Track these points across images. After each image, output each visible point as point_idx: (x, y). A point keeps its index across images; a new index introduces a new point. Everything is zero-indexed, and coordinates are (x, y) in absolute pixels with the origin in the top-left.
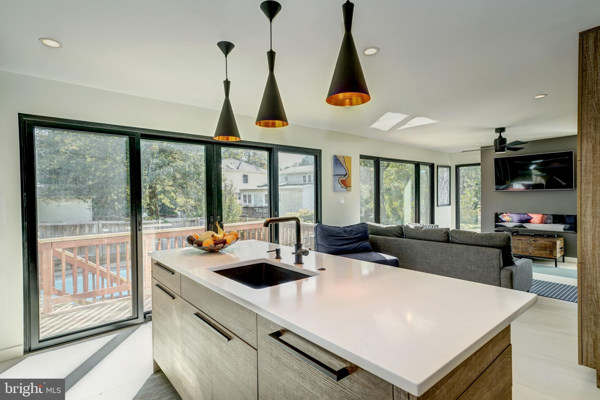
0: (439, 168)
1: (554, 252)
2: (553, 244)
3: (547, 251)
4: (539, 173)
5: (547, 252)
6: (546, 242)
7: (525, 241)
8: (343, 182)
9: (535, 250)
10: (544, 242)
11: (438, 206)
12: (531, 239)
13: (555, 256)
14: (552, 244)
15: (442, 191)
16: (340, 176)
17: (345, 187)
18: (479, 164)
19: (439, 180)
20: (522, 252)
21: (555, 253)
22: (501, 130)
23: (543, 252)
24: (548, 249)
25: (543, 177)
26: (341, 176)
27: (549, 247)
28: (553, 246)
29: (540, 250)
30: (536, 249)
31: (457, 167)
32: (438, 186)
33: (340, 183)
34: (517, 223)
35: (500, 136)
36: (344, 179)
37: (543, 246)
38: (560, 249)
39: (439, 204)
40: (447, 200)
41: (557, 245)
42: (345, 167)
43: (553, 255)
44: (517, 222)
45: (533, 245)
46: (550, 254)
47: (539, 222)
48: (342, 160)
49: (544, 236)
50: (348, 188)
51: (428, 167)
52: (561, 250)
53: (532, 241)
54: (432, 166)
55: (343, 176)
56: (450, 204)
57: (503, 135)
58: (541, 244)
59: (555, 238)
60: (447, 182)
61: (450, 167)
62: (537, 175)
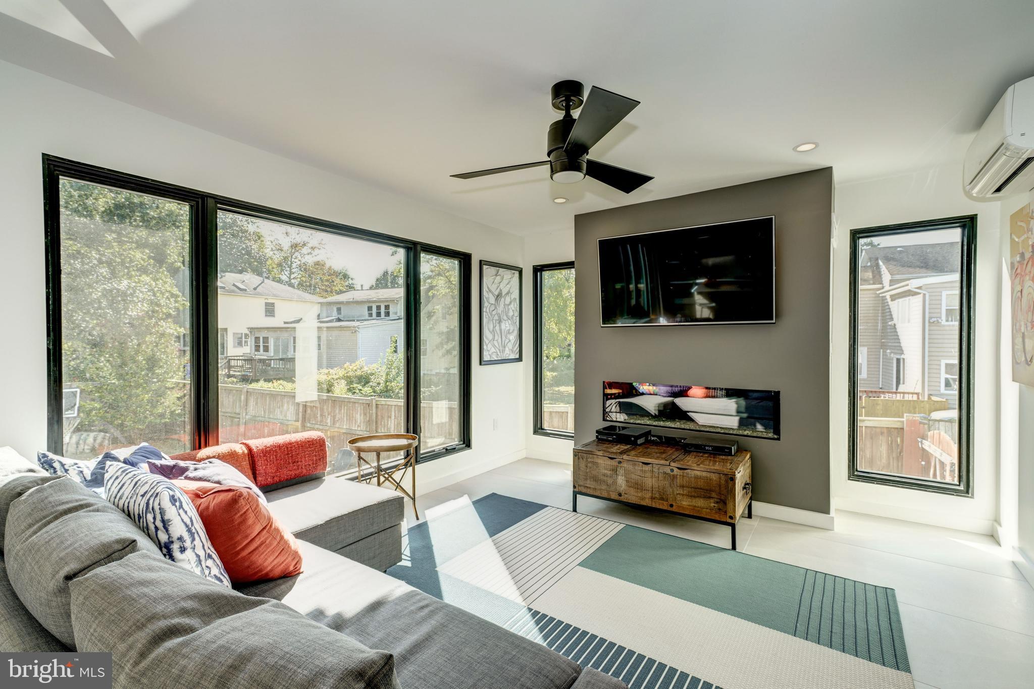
0: (485, 267)
1: (730, 505)
2: (726, 481)
3: (712, 501)
5: (712, 505)
6: (708, 475)
7: (659, 469)
9: (683, 495)
10: (704, 474)
11: (483, 363)
12: (673, 464)
13: (731, 518)
14: (723, 482)
15: (498, 325)
18: (571, 264)
19: (485, 299)
20: (652, 498)
21: (732, 506)
23: (700, 503)
24: (714, 495)
27: (717, 489)
28: (727, 487)
29: (695, 497)
30: (685, 492)
31: (538, 270)
32: (484, 314)
37: (701, 484)
38: (744, 488)
39: (486, 357)
40: (511, 348)
41: (737, 482)
43: (726, 512)
45: (679, 481)
46: (720, 509)
49: (707, 448)
51: (456, 262)
52: (745, 490)
53: (675, 470)
54: (465, 259)
56: (520, 359)
58: (696, 477)
59: (731, 455)
61: (520, 271)
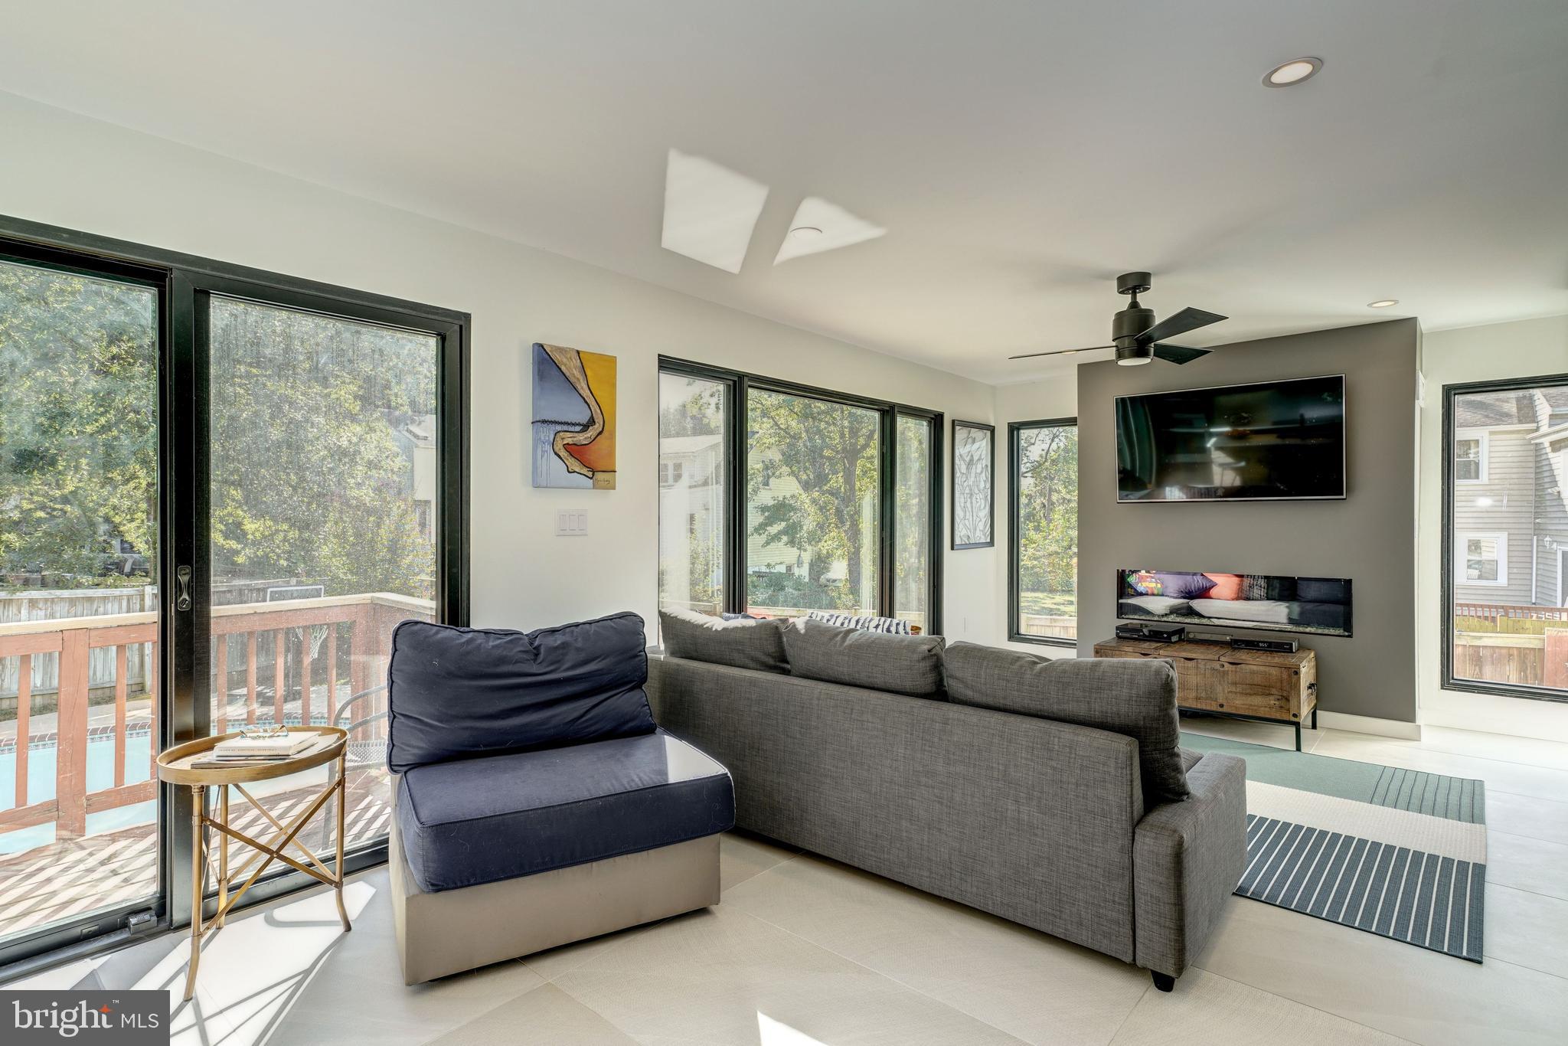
0: (957, 428)
1: (1293, 702)
2: (1289, 676)
3: (1272, 698)
4: (1229, 460)
5: (1272, 702)
6: (1267, 669)
7: (1205, 665)
8: (575, 451)
9: (1236, 693)
10: (1262, 668)
11: (955, 547)
12: (1222, 659)
13: (1295, 715)
14: (1285, 676)
15: (969, 500)
16: (559, 428)
17: (585, 471)
18: (1071, 422)
19: (956, 467)
20: (1197, 698)
21: (1296, 703)
22: (1135, 283)
23: (1257, 700)
24: (1274, 691)
25: (1239, 471)
26: (565, 428)
27: (1279, 684)
28: (1290, 682)
29: (1250, 695)
30: (1238, 690)
31: (1014, 429)
32: (957, 486)
33: (563, 453)
34: (1176, 598)
35: (1134, 305)
36: (582, 438)
37: (1258, 679)
38: (1309, 688)
39: (958, 541)
40: (981, 528)
41: (1302, 675)
42: (586, 393)
43: (1289, 710)
44: (1175, 595)
45: (1231, 677)
46: (1281, 707)
47: (1233, 596)
48: (571, 368)
49: (1261, 644)
50: (599, 476)
51: (925, 423)
52: (1310, 690)
53: (1226, 665)
54: (936, 421)
55: (578, 428)
56: (991, 543)
57: (1144, 300)
58: (1253, 673)
59: (1292, 652)
60: (984, 474)
61: (992, 430)
62: (1222, 465)
